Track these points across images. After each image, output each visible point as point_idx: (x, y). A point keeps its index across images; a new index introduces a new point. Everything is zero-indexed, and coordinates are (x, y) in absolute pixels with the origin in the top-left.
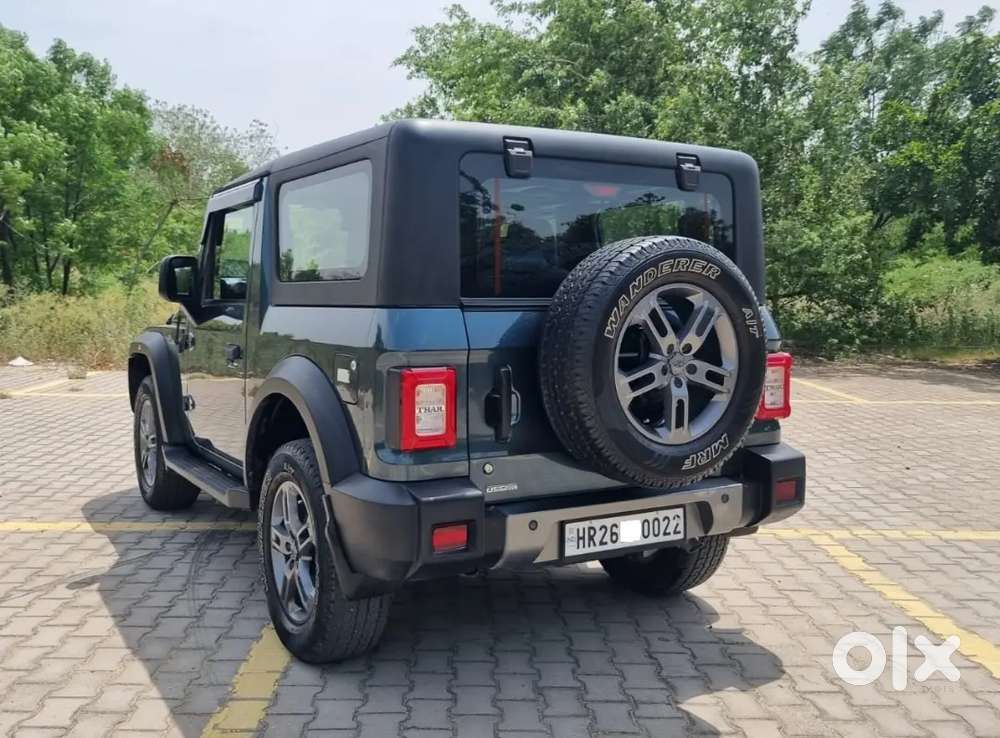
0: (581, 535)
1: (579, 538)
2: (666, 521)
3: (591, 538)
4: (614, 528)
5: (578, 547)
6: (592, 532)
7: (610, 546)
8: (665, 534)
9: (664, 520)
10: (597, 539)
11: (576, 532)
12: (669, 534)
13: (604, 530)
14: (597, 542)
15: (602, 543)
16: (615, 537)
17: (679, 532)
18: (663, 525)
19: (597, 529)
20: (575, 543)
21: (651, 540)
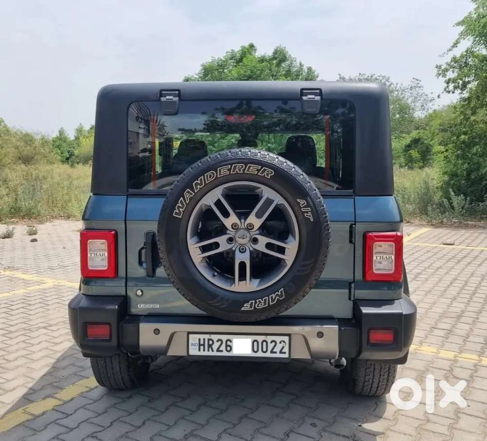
0: (202, 342)
1: (200, 345)
2: (274, 343)
3: (210, 346)
4: (228, 342)
5: (199, 350)
6: (211, 342)
7: (225, 353)
8: (272, 352)
9: (271, 342)
10: (216, 346)
11: (198, 340)
12: (276, 353)
13: (220, 342)
14: (215, 349)
15: (218, 350)
16: (229, 348)
17: (285, 353)
18: (271, 346)
19: (215, 341)
20: (197, 347)
21: (260, 354)
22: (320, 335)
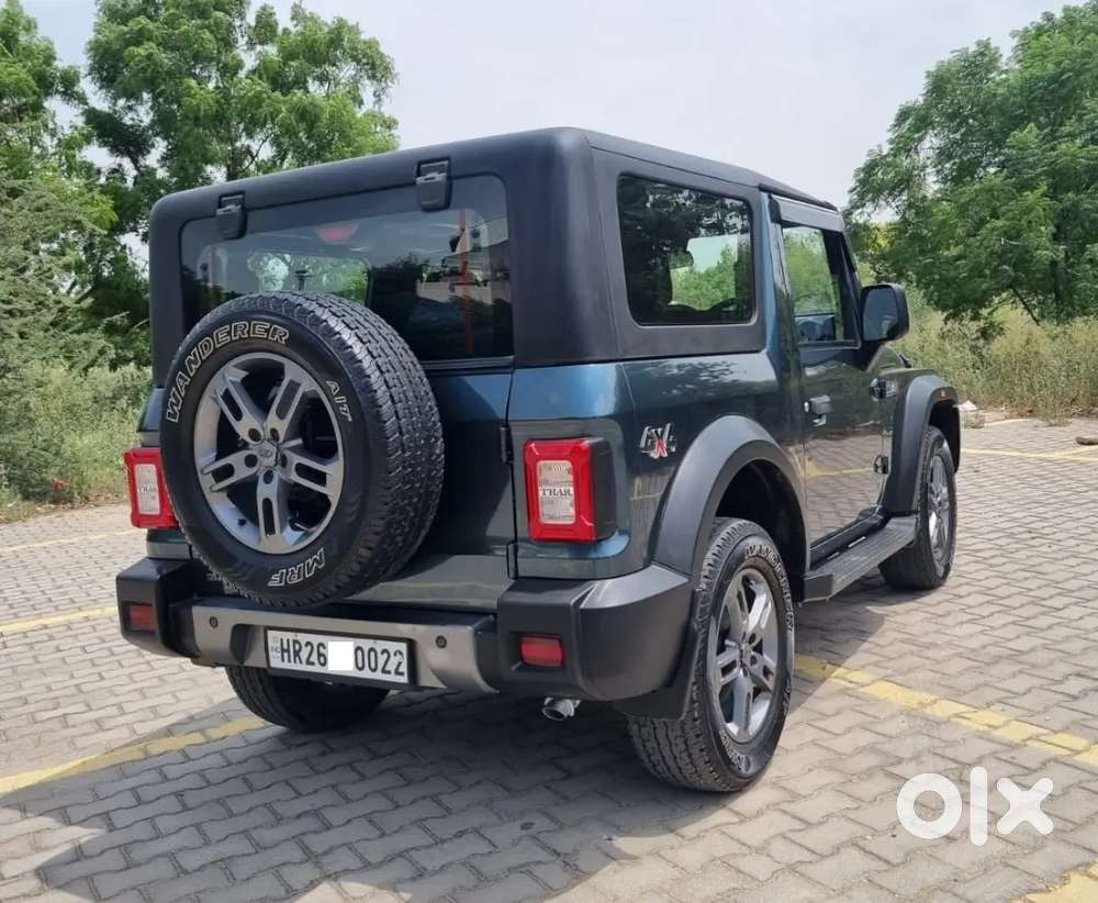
0: (285, 646)
1: (283, 651)
2: (385, 655)
3: (297, 653)
4: (321, 648)
5: (283, 660)
6: (297, 647)
7: (317, 669)
8: (384, 671)
9: (382, 653)
10: (304, 654)
11: (279, 642)
12: (389, 673)
13: (310, 648)
14: (304, 660)
15: (308, 662)
16: (323, 659)
17: (402, 674)
18: (382, 659)
19: (303, 645)
20: (279, 655)
21: (366, 674)
22: (441, 642)
